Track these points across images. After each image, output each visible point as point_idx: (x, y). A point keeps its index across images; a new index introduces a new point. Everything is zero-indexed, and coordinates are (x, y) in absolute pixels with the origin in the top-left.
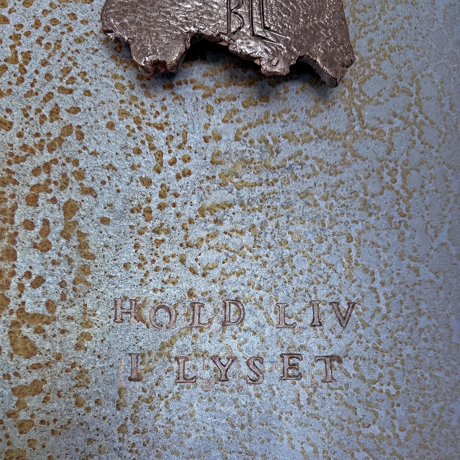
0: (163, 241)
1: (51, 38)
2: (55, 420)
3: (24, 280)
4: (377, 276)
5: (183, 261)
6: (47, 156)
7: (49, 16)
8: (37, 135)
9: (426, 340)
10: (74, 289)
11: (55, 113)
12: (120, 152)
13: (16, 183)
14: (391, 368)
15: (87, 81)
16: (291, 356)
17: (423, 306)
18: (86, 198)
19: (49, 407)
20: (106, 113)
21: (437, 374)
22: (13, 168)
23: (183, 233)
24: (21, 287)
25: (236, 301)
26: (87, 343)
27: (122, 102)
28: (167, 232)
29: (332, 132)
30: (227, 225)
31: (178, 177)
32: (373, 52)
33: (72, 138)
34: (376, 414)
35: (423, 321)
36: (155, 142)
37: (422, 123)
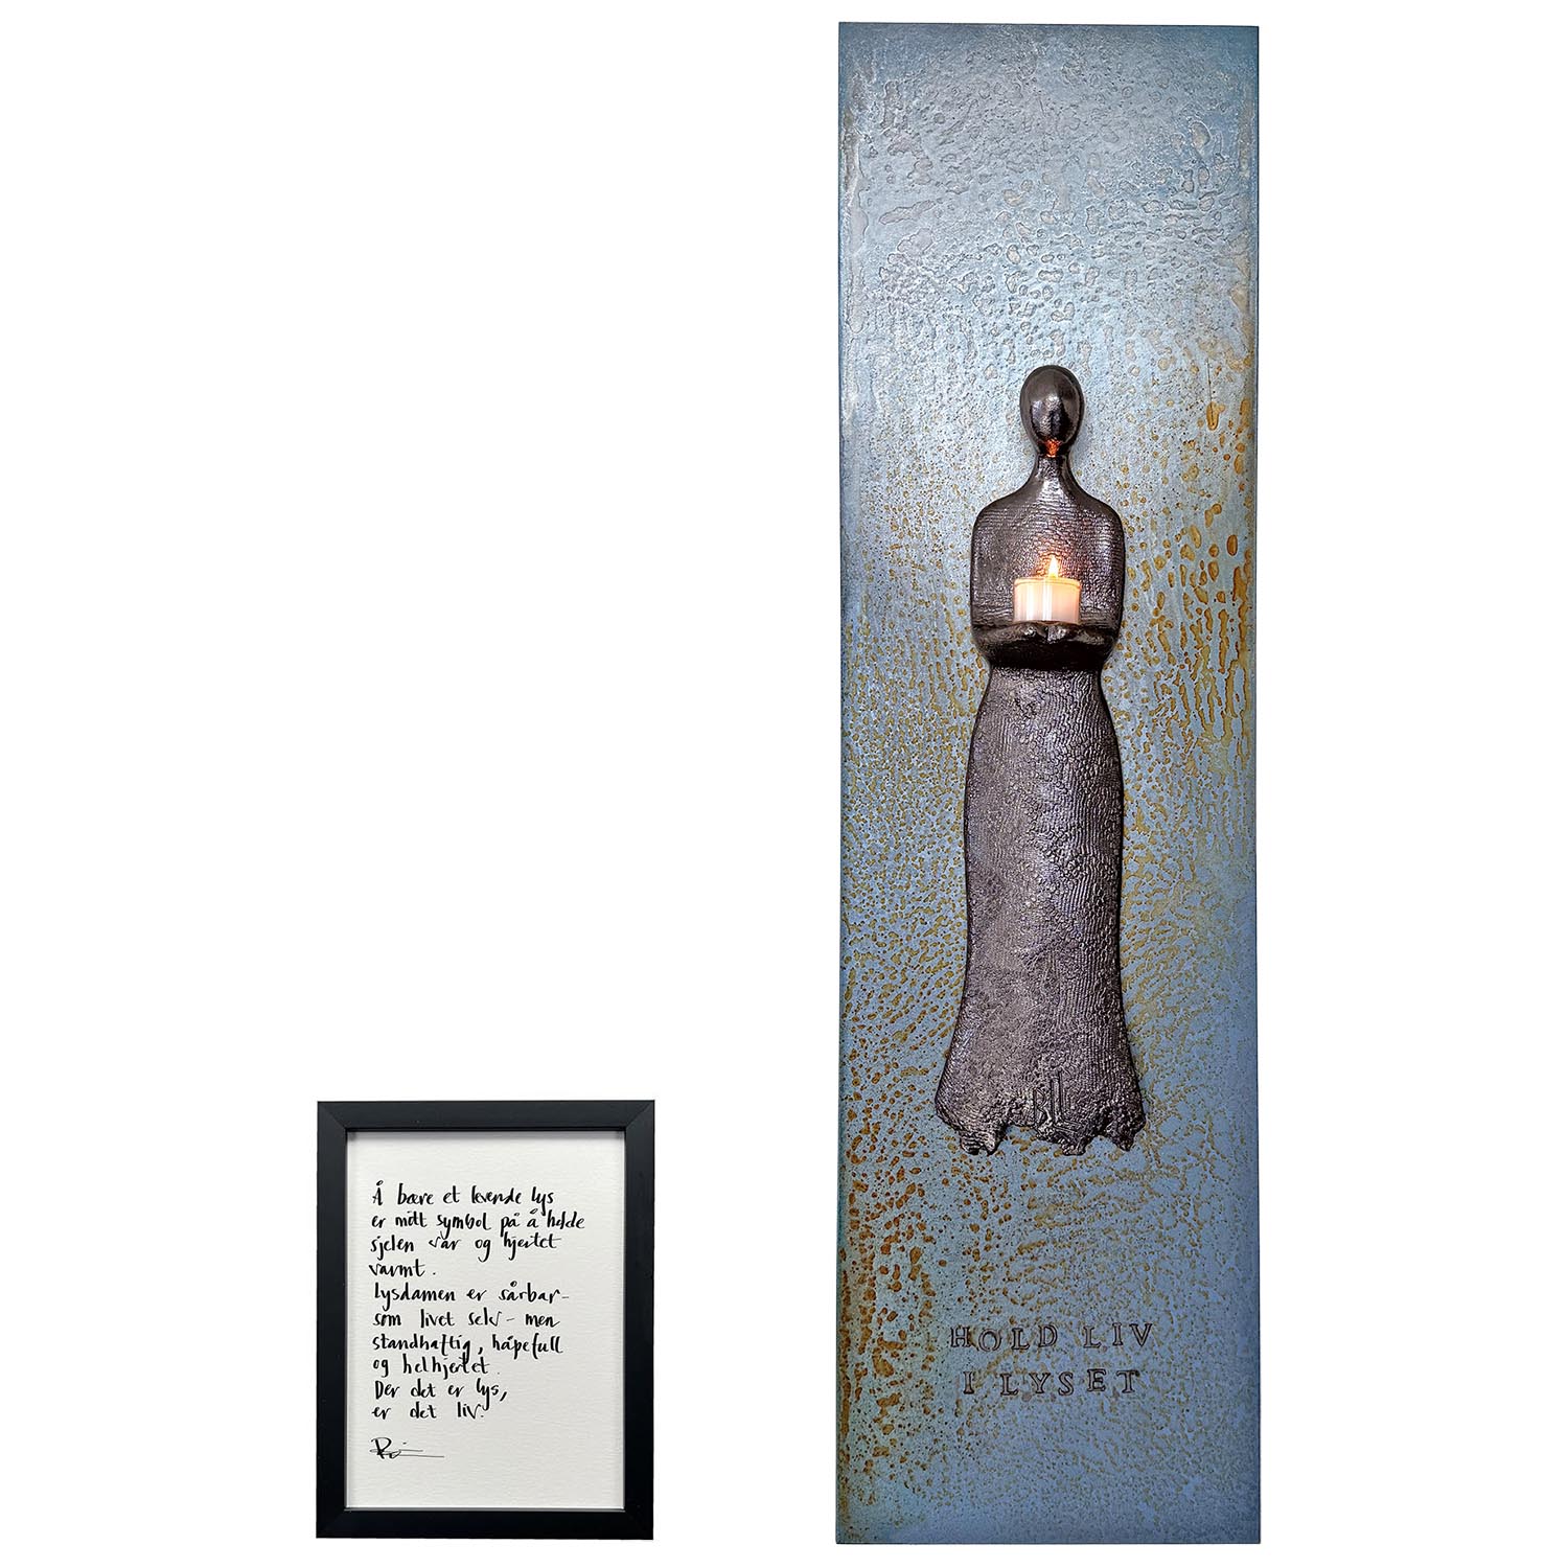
0: (989, 1277)
1: (895, 1109)
2: (909, 1425)
3: (882, 1315)
4: (1171, 1300)
5: (1005, 1293)
6: (895, 1212)
7: (893, 1089)
8: (888, 1194)
10: (920, 1321)
11: (901, 1173)
12: (953, 1204)
13: (872, 1236)
15: (925, 1144)
16: (1096, 1371)
18: (927, 1245)
19: (905, 1414)
20: (941, 1172)
22: (869, 1223)
23: (1005, 1269)
24: (880, 1321)
25: (1050, 1327)
26: (931, 1364)
27: (954, 1160)
28: (992, 1269)
29: (1132, 1173)
30: (1041, 1261)
31: (1001, 1222)
32: (1170, 1095)
33: (915, 1195)
36: (981, 1194)
37: (1214, 1158)
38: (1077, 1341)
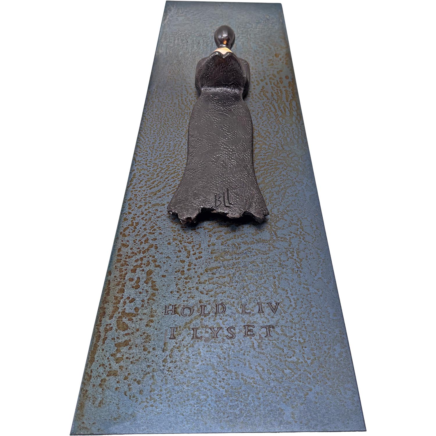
0: (189, 282)
1: (147, 217)
2: (133, 357)
3: (126, 300)
4: (289, 291)
5: (197, 289)
6: (142, 255)
7: (147, 211)
8: (139, 248)
9: (316, 318)
10: (148, 303)
11: (147, 241)
12: (172, 252)
13: (128, 265)
14: (300, 330)
15: (160, 230)
16: (249, 326)
17: (313, 303)
18: (157, 268)
19: (131, 351)
20: (167, 240)
21: (324, 332)
22: (127, 260)
23: (198, 278)
24: (125, 303)
25: (222, 304)
26: (151, 324)
27: (174, 235)
28: (191, 278)
29: (264, 240)
30: (217, 275)
31: (196, 259)
32: (280, 212)
33: (153, 249)
34: (294, 352)
35: (314, 310)
36: (187, 248)
37: (304, 234)
38: (238, 311)
